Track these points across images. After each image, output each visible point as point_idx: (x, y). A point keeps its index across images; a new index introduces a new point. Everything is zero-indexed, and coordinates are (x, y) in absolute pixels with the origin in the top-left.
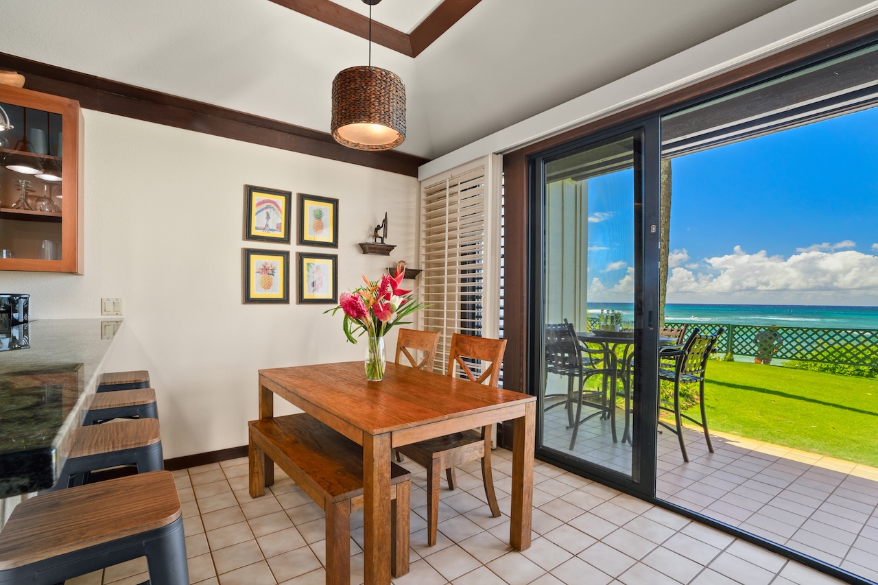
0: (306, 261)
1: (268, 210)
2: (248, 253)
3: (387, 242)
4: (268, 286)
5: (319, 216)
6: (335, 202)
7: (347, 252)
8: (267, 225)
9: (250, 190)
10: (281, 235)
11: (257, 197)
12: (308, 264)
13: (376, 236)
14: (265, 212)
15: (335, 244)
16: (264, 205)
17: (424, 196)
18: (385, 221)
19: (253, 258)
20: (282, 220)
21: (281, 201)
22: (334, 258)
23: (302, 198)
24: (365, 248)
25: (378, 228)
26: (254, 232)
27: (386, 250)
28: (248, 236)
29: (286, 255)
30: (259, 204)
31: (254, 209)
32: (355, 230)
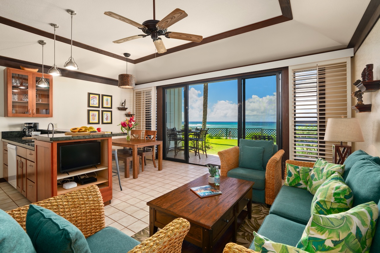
0: (104, 112)
1: (94, 99)
2: (89, 111)
3: (125, 107)
4: (94, 119)
5: (107, 100)
6: (111, 96)
7: (114, 110)
8: (94, 103)
9: (89, 94)
10: (97, 106)
11: (91, 96)
12: (104, 113)
13: (122, 105)
14: (93, 100)
15: (111, 108)
16: (93, 98)
17: (135, 94)
18: (125, 101)
19: (90, 112)
20: (98, 102)
21: (97, 96)
22: (111, 111)
23: (103, 95)
24: (119, 109)
25: (123, 103)
26: (91, 105)
27: (125, 109)
28: (89, 106)
29: (99, 111)
30: (91, 98)
31: (91, 99)
32: (116, 104)
